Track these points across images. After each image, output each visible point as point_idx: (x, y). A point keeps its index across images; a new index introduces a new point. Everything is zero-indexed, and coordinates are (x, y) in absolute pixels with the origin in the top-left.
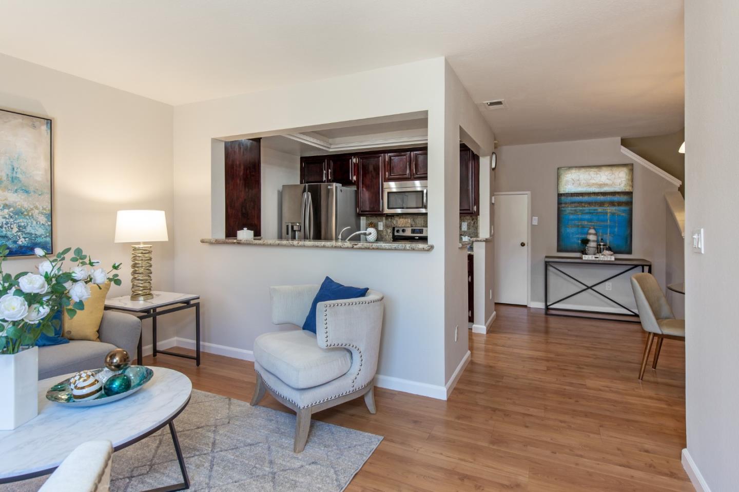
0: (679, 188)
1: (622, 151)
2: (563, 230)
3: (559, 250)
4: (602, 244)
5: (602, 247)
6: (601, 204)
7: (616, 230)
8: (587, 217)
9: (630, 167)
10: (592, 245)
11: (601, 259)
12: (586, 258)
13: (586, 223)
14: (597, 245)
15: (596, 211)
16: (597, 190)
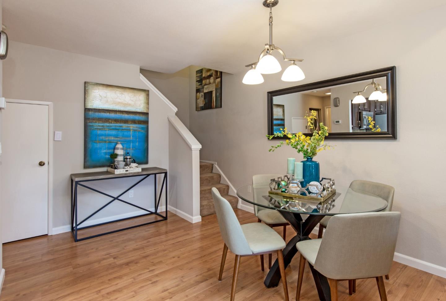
0: (176, 113)
1: (140, 77)
2: (90, 145)
3: (85, 167)
4: (128, 157)
5: (128, 160)
6: (126, 121)
7: (137, 144)
8: (114, 132)
9: (147, 93)
10: (120, 158)
11: (131, 172)
12: (117, 172)
13: (113, 139)
14: (124, 159)
15: (121, 128)
16: (122, 109)
